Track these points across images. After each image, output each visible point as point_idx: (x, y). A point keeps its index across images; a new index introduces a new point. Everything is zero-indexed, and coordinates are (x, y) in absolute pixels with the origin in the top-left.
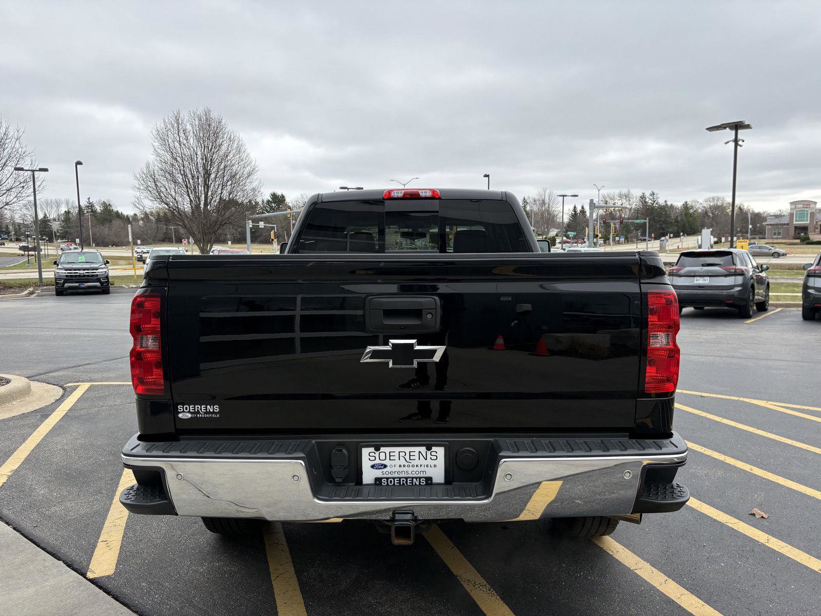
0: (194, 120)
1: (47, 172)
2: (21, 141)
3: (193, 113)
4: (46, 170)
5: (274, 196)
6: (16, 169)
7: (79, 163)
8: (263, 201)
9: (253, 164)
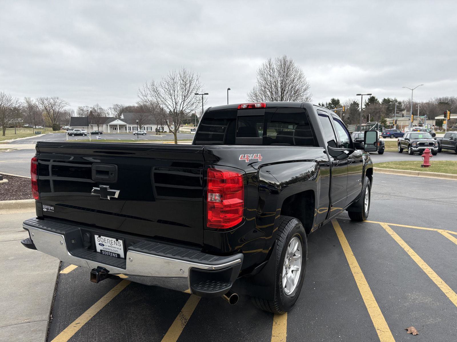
0: (278, 62)
1: (208, 95)
2: (199, 81)
3: (278, 58)
4: (207, 94)
5: (333, 100)
6: (196, 94)
7: (229, 89)
8: (327, 104)
9: (308, 83)
